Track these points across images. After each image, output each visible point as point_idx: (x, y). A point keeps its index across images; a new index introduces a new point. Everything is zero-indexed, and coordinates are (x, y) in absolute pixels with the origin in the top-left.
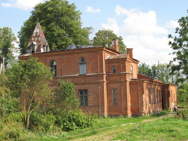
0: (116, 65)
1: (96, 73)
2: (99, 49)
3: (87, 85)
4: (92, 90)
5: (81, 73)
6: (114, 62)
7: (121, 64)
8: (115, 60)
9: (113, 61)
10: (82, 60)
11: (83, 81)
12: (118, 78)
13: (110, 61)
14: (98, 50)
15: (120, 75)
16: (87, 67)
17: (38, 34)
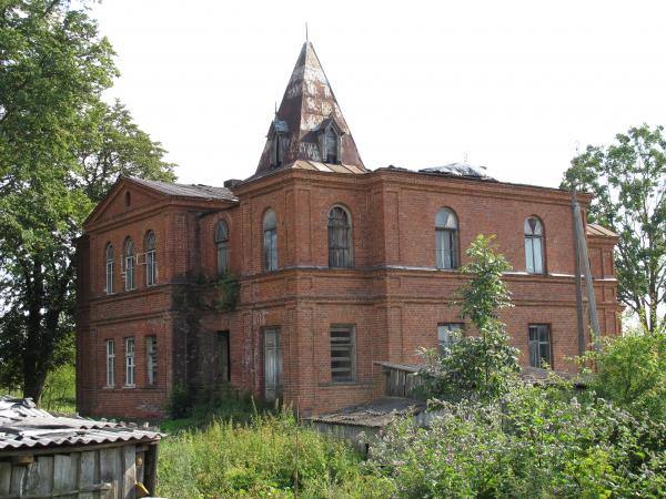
4: (563, 326)
5: (530, 268)
10: (532, 224)
11: (538, 296)
16: (548, 248)
17: (327, 93)
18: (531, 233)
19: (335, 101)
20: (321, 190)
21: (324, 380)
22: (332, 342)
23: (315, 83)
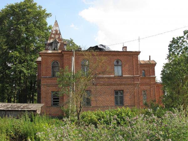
0: (146, 69)
1: (132, 75)
2: (136, 54)
3: (123, 86)
4: (128, 91)
5: (116, 74)
6: (145, 67)
7: (150, 69)
8: (145, 65)
9: (144, 65)
10: (118, 62)
11: (119, 82)
12: (148, 80)
13: (141, 65)
14: (134, 54)
15: (150, 78)
16: (123, 69)
17: (58, 32)
18: (117, 64)
19: (61, 34)
20: (50, 57)
21: (49, 106)
22: (53, 96)
23: (55, 31)
